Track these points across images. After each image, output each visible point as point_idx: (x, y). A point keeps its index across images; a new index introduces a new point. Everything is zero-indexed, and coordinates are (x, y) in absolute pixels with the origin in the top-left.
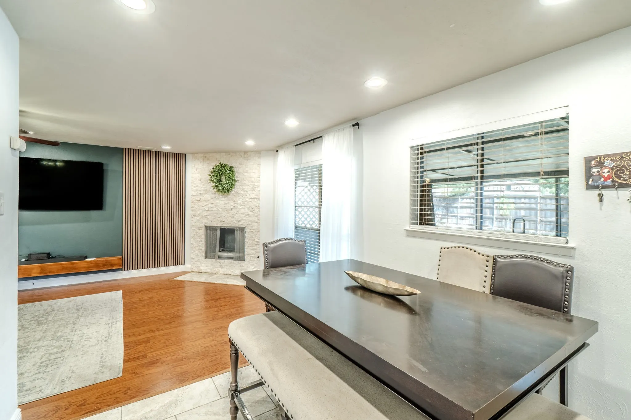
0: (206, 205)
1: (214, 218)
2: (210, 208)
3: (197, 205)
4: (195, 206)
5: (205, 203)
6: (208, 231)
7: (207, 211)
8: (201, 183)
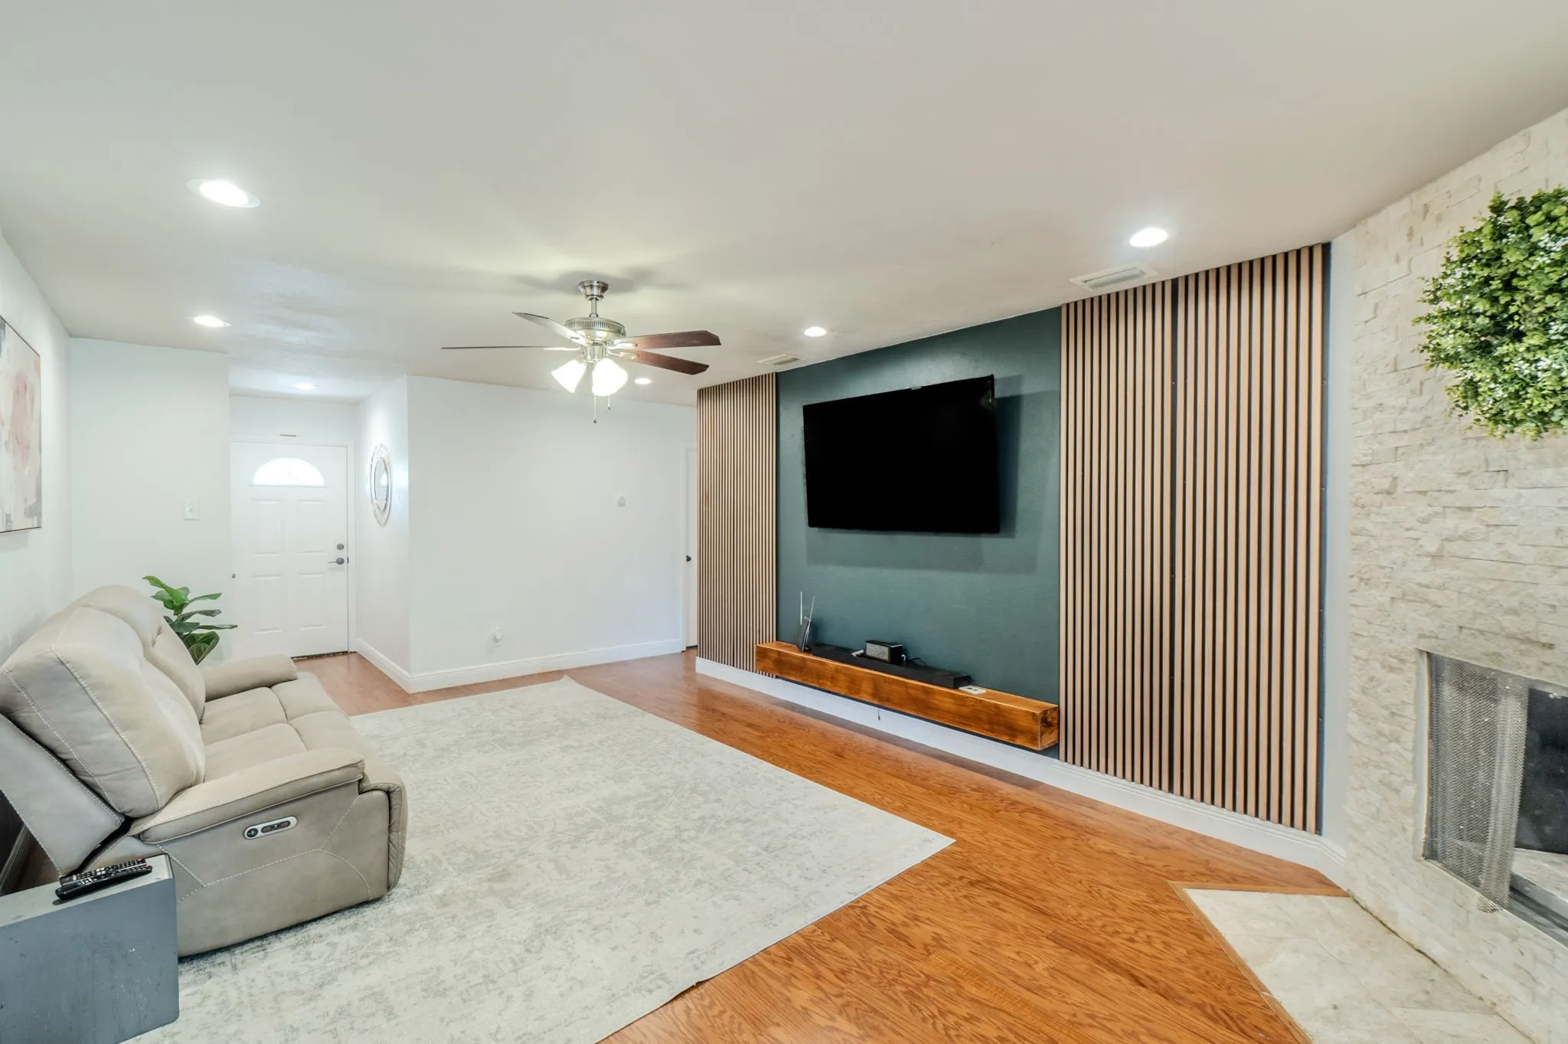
0: (1424, 521)
1: (1479, 609)
2: (1448, 540)
3: (1380, 520)
4: (1370, 526)
5: (1422, 509)
6: (1448, 692)
7: (1429, 555)
8: (1401, 383)
